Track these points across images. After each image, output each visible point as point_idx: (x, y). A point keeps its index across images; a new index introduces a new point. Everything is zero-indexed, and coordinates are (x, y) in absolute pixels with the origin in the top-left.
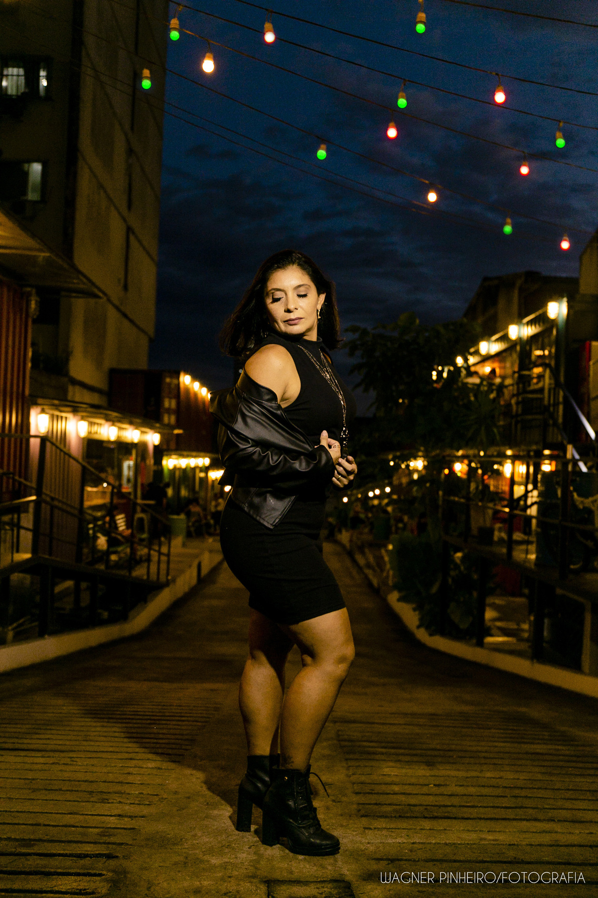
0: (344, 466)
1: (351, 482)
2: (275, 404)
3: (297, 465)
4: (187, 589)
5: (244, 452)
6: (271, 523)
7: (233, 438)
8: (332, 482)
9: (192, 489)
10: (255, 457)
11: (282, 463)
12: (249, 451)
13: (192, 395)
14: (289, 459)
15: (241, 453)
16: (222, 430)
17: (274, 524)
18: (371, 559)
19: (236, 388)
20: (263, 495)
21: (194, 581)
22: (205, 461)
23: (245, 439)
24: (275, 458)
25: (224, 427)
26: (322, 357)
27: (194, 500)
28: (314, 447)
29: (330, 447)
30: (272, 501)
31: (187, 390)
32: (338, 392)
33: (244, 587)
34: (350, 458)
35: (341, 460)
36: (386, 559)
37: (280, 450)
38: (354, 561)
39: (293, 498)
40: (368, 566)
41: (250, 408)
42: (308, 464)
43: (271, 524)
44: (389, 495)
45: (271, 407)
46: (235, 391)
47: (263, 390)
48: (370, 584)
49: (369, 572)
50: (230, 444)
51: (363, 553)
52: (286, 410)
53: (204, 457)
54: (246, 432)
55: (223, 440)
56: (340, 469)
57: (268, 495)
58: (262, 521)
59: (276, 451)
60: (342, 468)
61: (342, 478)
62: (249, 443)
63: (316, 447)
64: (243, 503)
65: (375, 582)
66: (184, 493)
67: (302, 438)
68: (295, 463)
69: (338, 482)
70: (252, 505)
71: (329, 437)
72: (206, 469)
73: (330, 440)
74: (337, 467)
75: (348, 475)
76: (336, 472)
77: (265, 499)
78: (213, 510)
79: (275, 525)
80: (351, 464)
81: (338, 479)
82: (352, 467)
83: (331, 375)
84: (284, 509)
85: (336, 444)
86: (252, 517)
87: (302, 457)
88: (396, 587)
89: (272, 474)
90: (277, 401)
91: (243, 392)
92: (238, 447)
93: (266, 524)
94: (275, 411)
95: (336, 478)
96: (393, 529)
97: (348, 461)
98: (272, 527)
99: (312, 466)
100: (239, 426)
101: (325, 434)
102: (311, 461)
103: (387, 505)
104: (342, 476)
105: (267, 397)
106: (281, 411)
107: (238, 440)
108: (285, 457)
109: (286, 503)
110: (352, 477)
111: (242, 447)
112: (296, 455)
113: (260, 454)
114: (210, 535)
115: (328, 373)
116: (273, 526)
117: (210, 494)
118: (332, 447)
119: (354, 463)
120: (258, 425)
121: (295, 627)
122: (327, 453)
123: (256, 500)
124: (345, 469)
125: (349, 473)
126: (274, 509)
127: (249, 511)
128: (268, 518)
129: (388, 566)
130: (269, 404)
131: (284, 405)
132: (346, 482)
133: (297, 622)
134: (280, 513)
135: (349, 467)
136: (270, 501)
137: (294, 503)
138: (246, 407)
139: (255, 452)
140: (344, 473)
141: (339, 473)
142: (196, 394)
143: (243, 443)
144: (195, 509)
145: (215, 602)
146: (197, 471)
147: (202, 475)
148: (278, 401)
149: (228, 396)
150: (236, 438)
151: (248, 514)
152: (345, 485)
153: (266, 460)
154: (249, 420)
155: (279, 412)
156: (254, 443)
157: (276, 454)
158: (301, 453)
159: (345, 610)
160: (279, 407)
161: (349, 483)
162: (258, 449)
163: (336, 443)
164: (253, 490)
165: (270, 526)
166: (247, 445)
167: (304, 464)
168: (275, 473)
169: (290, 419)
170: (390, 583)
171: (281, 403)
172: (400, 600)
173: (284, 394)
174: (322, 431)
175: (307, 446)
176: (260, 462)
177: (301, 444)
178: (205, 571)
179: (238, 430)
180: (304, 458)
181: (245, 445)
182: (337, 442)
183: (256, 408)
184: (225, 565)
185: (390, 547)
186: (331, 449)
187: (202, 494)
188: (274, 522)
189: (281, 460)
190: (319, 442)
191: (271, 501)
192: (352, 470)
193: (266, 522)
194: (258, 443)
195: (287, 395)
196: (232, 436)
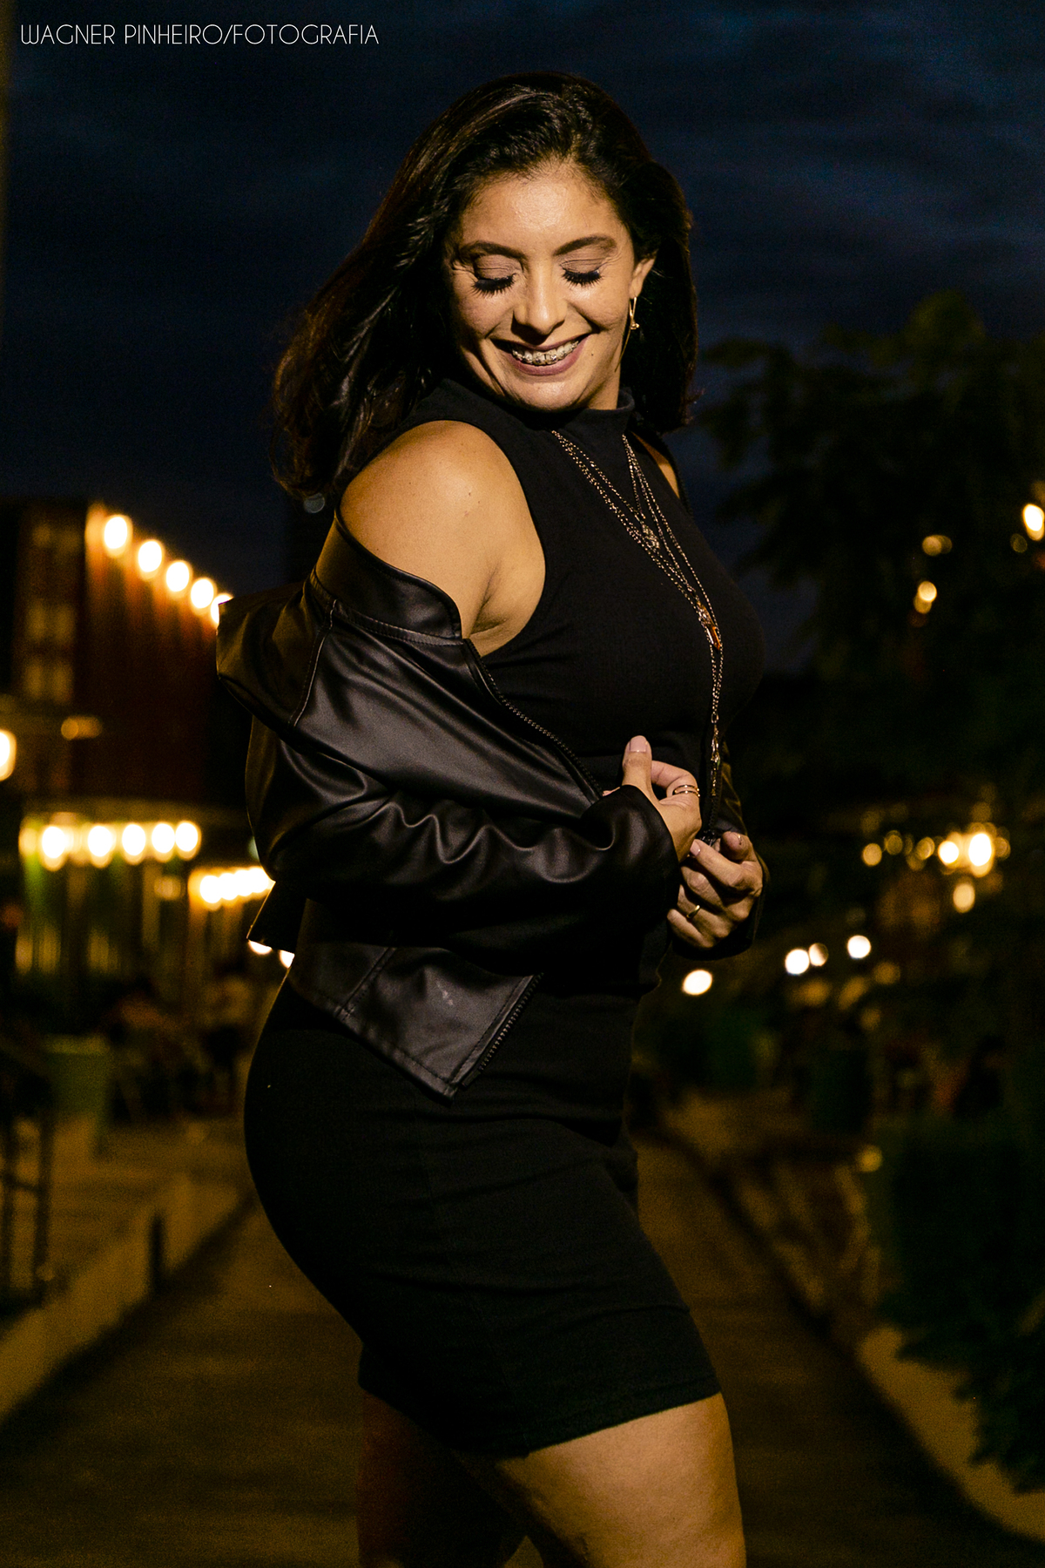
0: (708, 866)
1: (738, 927)
2: (453, 639)
3: (537, 861)
4: (109, 1315)
5: (342, 819)
6: (446, 1075)
7: (300, 766)
8: (670, 926)
9: (128, 937)
10: (383, 835)
11: (481, 859)
12: (360, 815)
13: (131, 596)
14: (507, 840)
15: (329, 822)
16: (260, 737)
17: (457, 1080)
18: (799, 1206)
19: (309, 585)
20: (410, 973)
21: (137, 1287)
22: (181, 837)
23: (344, 771)
24: (456, 838)
25: (267, 730)
26: (634, 467)
27: (140, 986)
28: (599, 794)
29: (660, 792)
30: (446, 994)
31: (116, 575)
32: (692, 595)
33: (334, 1311)
34: (735, 838)
35: (698, 847)
36: (857, 1203)
37: (476, 807)
38: (738, 1217)
39: (525, 982)
40: (789, 1229)
41: (362, 657)
42: (579, 855)
43: (447, 1081)
44: (863, 966)
45: (437, 650)
46: (308, 596)
47: (403, 587)
48: (793, 1300)
49: (793, 1256)
50: (290, 790)
51: (767, 1181)
52: (496, 661)
53: (174, 819)
54: (349, 747)
55: (263, 775)
56: (698, 880)
57: (430, 973)
58: (412, 1067)
59: (460, 812)
60: (701, 878)
61: (704, 913)
62: (361, 786)
63: (607, 793)
64: (336, 1003)
65: (814, 1288)
66: (101, 954)
67: (554, 762)
68: (528, 854)
69: (691, 929)
70: (374, 1010)
71: (655, 757)
72: (182, 869)
73: (660, 767)
74: (687, 871)
75: (726, 904)
76: (682, 890)
77: (420, 988)
78: (208, 1019)
79: (459, 1085)
80: (739, 862)
81: (691, 918)
82: (750, 871)
83: (666, 535)
84: (493, 1026)
85: (682, 782)
86: (375, 1051)
87: (557, 831)
88: (890, 1312)
89: (446, 897)
90: (460, 629)
91: (334, 597)
92: (316, 799)
93: (425, 1077)
94: (451, 666)
95: (684, 914)
96: (880, 1092)
97: (729, 853)
98: (448, 1092)
99: (594, 862)
100: (321, 720)
101: (639, 746)
102: (588, 844)
103: (863, 1002)
104: (706, 905)
105: (422, 614)
106: (473, 665)
107: (315, 772)
108: (491, 834)
109: (498, 1004)
110: (741, 910)
111: (333, 799)
112: (532, 826)
113: (398, 824)
114: (198, 1111)
115: (653, 526)
116: (453, 1086)
117: (198, 963)
118: (669, 792)
119: (753, 855)
120: (392, 717)
121: (514, 1468)
122: (651, 816)
123: (390, 990)
124: (713, 880)
125: (730, 894)
126: (455, 1025)
127: (365, 1029)
128: (431, 1056)
129: (861, 1232)
130: (429, 639)
131: (486, 645)
132: (720, 926)
133: (523, 1450)
134: (475, 1039)
135: (729, 872)
136: (440, 994)
137: (528, 1002)
138: (346, 652)
139: (382, 817)
140: (710, 893)
141: (693, 896)
142: (145, 592)
143: (340, 784)
144: (139, 1016)
145: (213, 1366)
146: (148, 875)
147: (167, 889)
148: (464, 629)
149: (284, 611)
150: (306, 765)
151: (361, 1039)
152: (716, 939)
153: (421, 845)
154: (358, 703)
155: (465, 669)
156: (377, 785)
157: (460, 824)
158: (551, 819)
159: (716, 1403)
160: (467, 650)
161: (733, 933)
162: (390, 805)
163: (682, 778)
164: (375, 954)
165: (438, 1086)
166: (355, 793)
167: (563, 857)
168: (456, 893)
169: (509, 697)
170: (871, 1289)
171: (474, 638)
172: (908, 1352)
173: (485, 602)
174: (628, 739)
175: (574, 792)
176: (401, 856)
177: (554, 784)
178: (179, 1246)
179: (318, 738)
180: (563, 833)
181: (344, 793)
182: (686, 773)
183: (383, 656)
184: (258, 1224)
185: (871, 1160)
186: (663, 801)
187: (168, 962)
188: (455, 1073)
189: (478, 844)
190: (621, 773)
191: (444, 995)
192: (738, 884)
193: (428, 1069)
194: (393, 783)
195: (497, 607)
196: (294, 758)
